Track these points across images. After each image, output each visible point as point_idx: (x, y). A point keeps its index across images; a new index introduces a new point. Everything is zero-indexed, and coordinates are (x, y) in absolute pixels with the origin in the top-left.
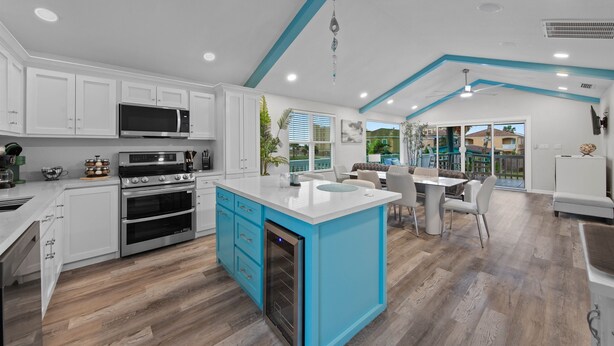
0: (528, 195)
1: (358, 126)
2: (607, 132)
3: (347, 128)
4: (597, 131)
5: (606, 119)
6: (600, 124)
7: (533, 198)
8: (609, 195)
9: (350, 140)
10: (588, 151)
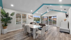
0: (57, 27)
1: (32, 16)
2: (68, 17)
3: (29, 16)
4: (66, 17)
5: (68, 15)
6: (67, 16)
7: (58, 28)
8: (68, 28)
9: (30, 18)
10: (65, 20)
